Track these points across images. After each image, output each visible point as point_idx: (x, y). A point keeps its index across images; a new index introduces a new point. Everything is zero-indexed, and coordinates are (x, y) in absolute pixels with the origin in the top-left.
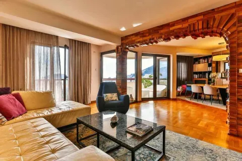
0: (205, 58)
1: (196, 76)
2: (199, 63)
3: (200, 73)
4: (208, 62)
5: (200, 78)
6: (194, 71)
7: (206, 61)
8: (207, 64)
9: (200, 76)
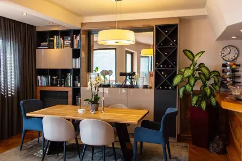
0: (64, 34)
1: (43, 81)
2: (51, 46)
3: (53, 72)
4: (72, 45)
5: (52, 85)
6: (38, 67)
7: (68, 42)
8: (70, 50)
9: (52, 79)
